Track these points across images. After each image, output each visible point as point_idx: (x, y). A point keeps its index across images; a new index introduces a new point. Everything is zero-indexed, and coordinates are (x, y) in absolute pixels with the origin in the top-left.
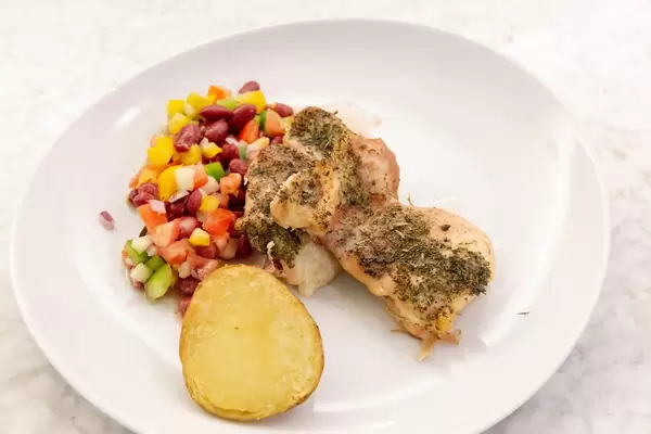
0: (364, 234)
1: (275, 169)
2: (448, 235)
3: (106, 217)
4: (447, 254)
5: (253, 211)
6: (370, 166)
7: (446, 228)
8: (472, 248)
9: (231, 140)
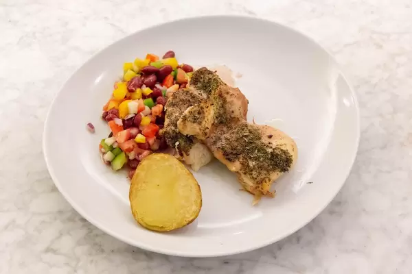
0: (226, 139)
1: (181, 103)
2: (271, 140)
3: (91, 126)
4: (270, 150)
5: (169, 125)
6: (231, 103)
7: (270, 137)
8: (283, 148)
9: (158, 86)
